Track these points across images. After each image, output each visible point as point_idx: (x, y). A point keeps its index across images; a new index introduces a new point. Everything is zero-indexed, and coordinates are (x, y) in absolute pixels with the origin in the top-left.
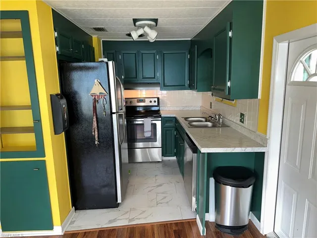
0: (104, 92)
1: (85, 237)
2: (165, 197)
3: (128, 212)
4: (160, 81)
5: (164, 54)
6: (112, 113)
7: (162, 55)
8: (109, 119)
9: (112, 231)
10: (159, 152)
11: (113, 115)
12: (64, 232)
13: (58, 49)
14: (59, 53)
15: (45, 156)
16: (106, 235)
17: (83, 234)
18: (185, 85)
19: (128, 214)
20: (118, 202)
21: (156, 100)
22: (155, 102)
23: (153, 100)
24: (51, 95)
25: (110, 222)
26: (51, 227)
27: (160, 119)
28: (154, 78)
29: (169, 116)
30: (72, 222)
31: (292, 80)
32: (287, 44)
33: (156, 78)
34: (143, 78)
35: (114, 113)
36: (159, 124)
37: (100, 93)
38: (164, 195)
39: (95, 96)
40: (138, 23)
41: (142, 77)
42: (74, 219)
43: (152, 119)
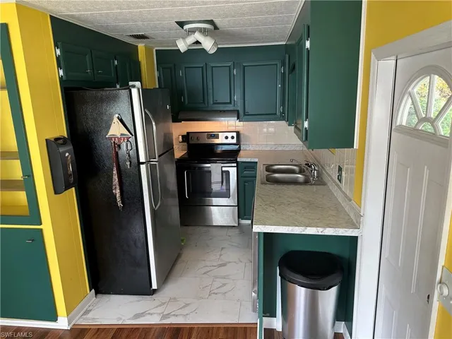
0: (127, 133)
1: (96, 336)
2: (224, 285)
3: (165, 303)
4: (240, 108)
5: (244, 67)
6: (140, 163)
7: (242, 67)
8: (135, 172)
9: (133, 330)
10: (233, 212)
11: (141, 166)
12: (71, 325)
13: (61, 72)
14: (64, 78)
15: (41, 224)
16: (124, 336)
17: (95, 331)
18: (276, 114)
19: (165, 305)
20: (153, 288)
21: (235, 134)
22: (233, 138)
23: (229, 135)
24: (46, 140)
25: (137, 316)
26: (54, 318)
27: (235, 165)
28: (230, 103)
29: (249, 160)
30: (87, 312)
31: (398, 124)
32: (394, 62)
33: (233, 102)
34: (214, 103)
35: (143, 163)
36: (233, 171)
37: (122, 135)
38: (223, 281)
39: (115, 138)
40: (186, 27)
41: (212, 102)
42: (90, 308)
43: (222, 165)
